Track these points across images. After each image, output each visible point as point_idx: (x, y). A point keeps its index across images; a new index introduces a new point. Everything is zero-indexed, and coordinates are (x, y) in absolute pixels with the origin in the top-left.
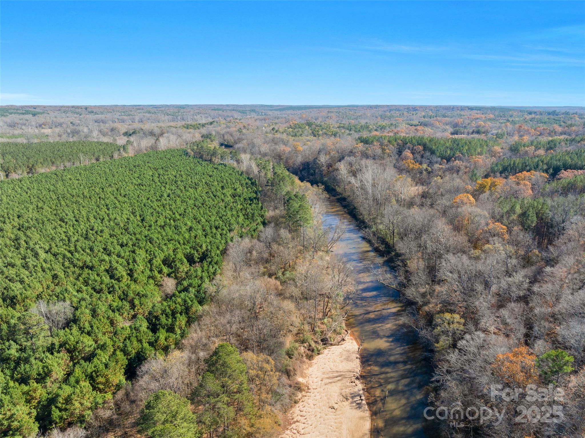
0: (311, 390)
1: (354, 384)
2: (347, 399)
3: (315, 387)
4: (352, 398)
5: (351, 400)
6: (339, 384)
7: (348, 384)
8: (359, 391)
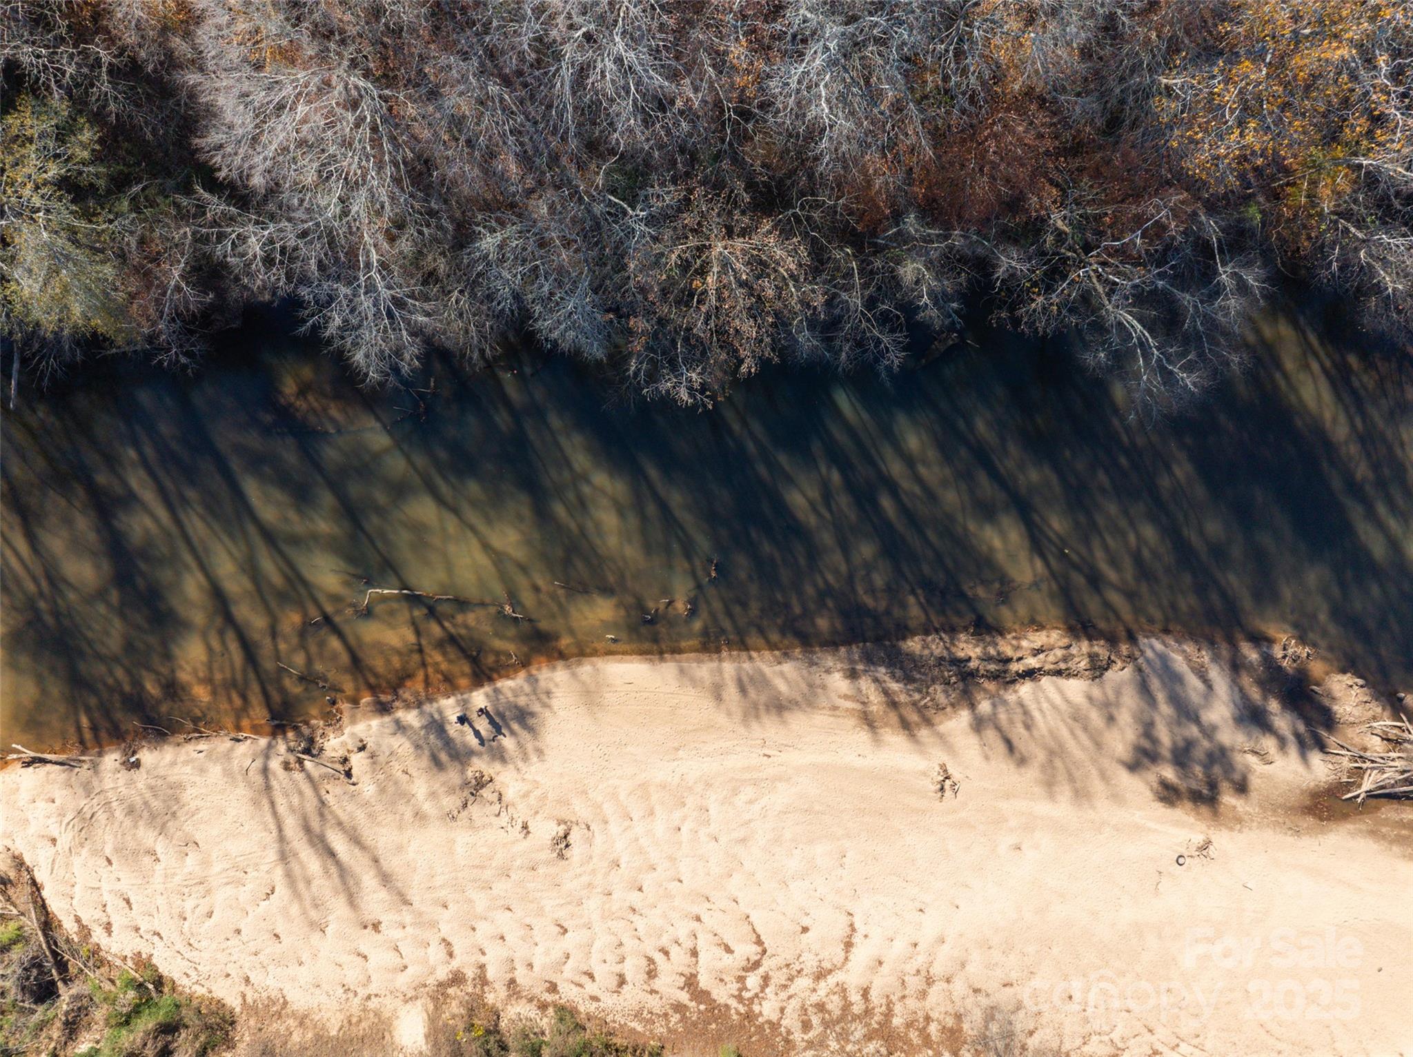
0: (465, 962)
1: (358, 762)
2: (481, 783)
3: (436, 953)
4: (460, 756)
5: (479, 765)
6: (383, 837)
7: (368, 788)
8: (400, 727)
